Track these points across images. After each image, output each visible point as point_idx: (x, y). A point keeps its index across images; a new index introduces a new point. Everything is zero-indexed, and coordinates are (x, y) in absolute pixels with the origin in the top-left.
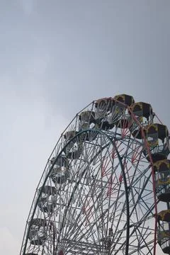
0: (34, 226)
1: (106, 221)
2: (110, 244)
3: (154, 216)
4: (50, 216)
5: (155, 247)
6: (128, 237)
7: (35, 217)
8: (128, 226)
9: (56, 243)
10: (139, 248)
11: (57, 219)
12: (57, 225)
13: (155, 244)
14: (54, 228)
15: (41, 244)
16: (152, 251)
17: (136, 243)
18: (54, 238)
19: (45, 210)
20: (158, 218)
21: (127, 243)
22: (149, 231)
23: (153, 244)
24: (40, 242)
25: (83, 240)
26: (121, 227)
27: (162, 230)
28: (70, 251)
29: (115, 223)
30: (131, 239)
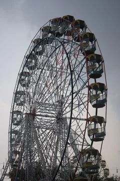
0: (18, 95)
1: (59, 91)
2: (62, 103)
3: (87, 87)
4: (27, 89)
5: (88, 104)
6: (73, 99)
7: (18, 90)
8: (72, 93)
9: (31, 105)
10: (79, 105)
11: (31, 91)
12: (31, 94)
13: (88, 103)
14: (30, 96)
15: (22, 105)
16: (86, 107)
17: (77, 103)
18: (30, 102)
19: (24, 85)
20: (89, 88)
21: (72, 103)
22: (84, 96)
23: (87, 103)
24: (22, 104)
25: (47, 102)
26: (68, 94)
27: (92, 95)
28: (39, 108)
29: (65, 92)
30: (74, 101)
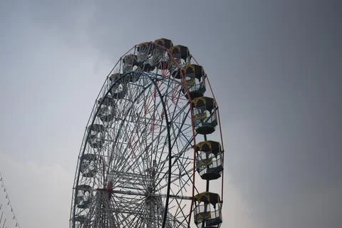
0: (85, 161)
1: (150, 154)
2: (154, 174)
3: (193, 147)
4: (99, 151)
5: (194, 175)
6: (170, 167)
7: (86, 153)
8: (170, 157)
9: (106, 175)
10: (180, 176)
11: (106, 154)
12: (106, 159)
13: (194, 172)
14: (104, 162)
15: (92, 176)
16: (192, 178)
17: (177, 172)
18: (104, 171)
19: (95, 146)
20: (196, 149)
21: (169, 172)
22: (188, 161)
23: (192, 172)
24: (91, 174)
25: (130, 171)
26: (164, 158)
27: (200, 159)
28: (118, 181)
29: (159, 155)
30: (173, 169)
